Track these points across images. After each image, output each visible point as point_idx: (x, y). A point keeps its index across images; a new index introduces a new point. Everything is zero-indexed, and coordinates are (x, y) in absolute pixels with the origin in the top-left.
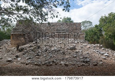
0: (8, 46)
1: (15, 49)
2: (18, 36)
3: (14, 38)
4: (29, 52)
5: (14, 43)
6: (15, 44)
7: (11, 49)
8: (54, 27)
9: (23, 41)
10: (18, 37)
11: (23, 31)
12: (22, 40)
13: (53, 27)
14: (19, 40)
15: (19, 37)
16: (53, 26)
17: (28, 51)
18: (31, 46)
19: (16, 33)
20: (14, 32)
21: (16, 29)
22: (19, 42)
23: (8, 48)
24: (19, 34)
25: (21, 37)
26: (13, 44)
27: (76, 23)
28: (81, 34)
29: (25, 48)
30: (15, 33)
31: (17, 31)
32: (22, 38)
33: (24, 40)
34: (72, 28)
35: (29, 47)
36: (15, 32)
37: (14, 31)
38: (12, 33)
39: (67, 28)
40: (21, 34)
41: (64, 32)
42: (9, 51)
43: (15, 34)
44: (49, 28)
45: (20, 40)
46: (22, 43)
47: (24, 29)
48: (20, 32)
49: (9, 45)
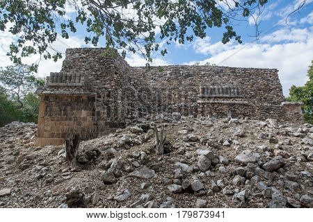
0: (25, 143)
1: (54, 153)
2: (69, 104)
3: (50, 111)
4: (130, 171)
5: (49, 128)
6: (52, 135)
7: (35, 153)
8: (192, 79)
9: (85, 124)
10: (69, 108)
11: (88, 86)
12: (85, 119)
13: (188, 81)
14: (70, 119)
15: (73, 109)
16: (189, 75)
17: (128, 168)
18: (128, 144)
19: (61, 91)
20: (55, 87)
21: (64, 78)
22: (68, 125)
23: (24, 151)
24: (71, 96)
25: (80, 109)
26: (46, 134)
27: (262, 70)
28: (289, 105)
29: (104, 149)
30: (57, 92)
31: (65, 84)
32: (84, 113)
33: (89, 118)
34: (252, 86)
35: (122, 146)
36: (58, 87)
37: (54, 84)
38: (45, 89)
39: (235, 83)
40: (79, 97)
41: (230, 98)
42: (29, 162)
43: (56, 97)
44: (175, 83)
45: (76, 119)
46: (84, 130)
47: (91, 81)
48: (78, 88)
49: (27, 138)
